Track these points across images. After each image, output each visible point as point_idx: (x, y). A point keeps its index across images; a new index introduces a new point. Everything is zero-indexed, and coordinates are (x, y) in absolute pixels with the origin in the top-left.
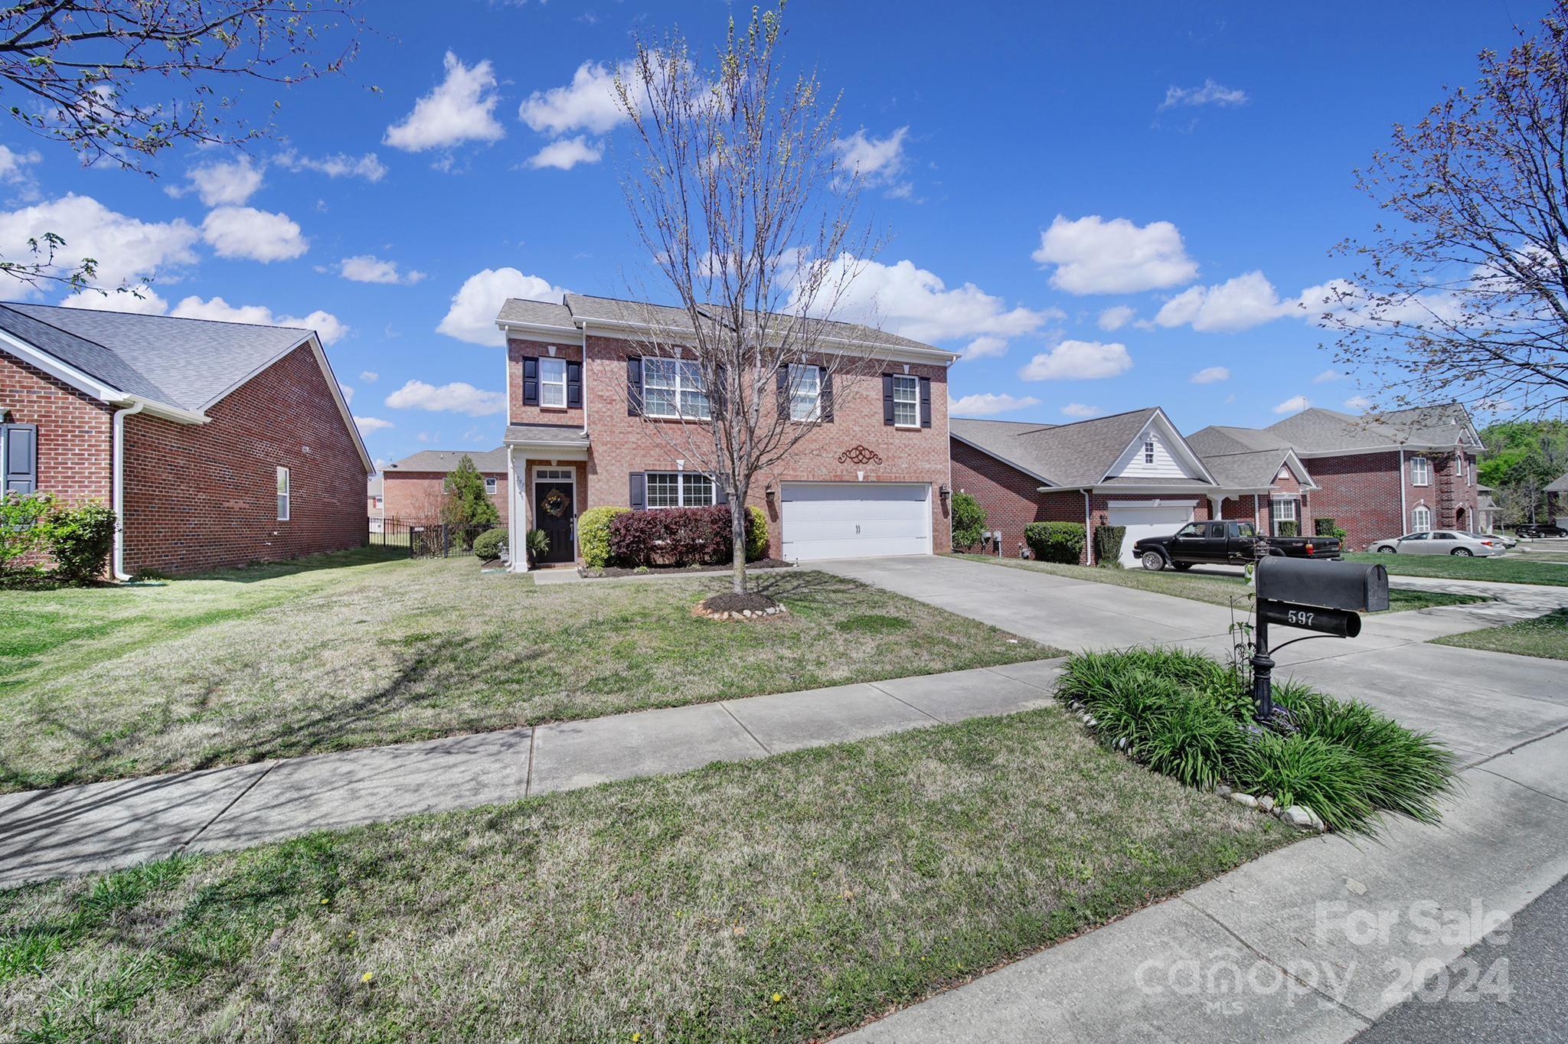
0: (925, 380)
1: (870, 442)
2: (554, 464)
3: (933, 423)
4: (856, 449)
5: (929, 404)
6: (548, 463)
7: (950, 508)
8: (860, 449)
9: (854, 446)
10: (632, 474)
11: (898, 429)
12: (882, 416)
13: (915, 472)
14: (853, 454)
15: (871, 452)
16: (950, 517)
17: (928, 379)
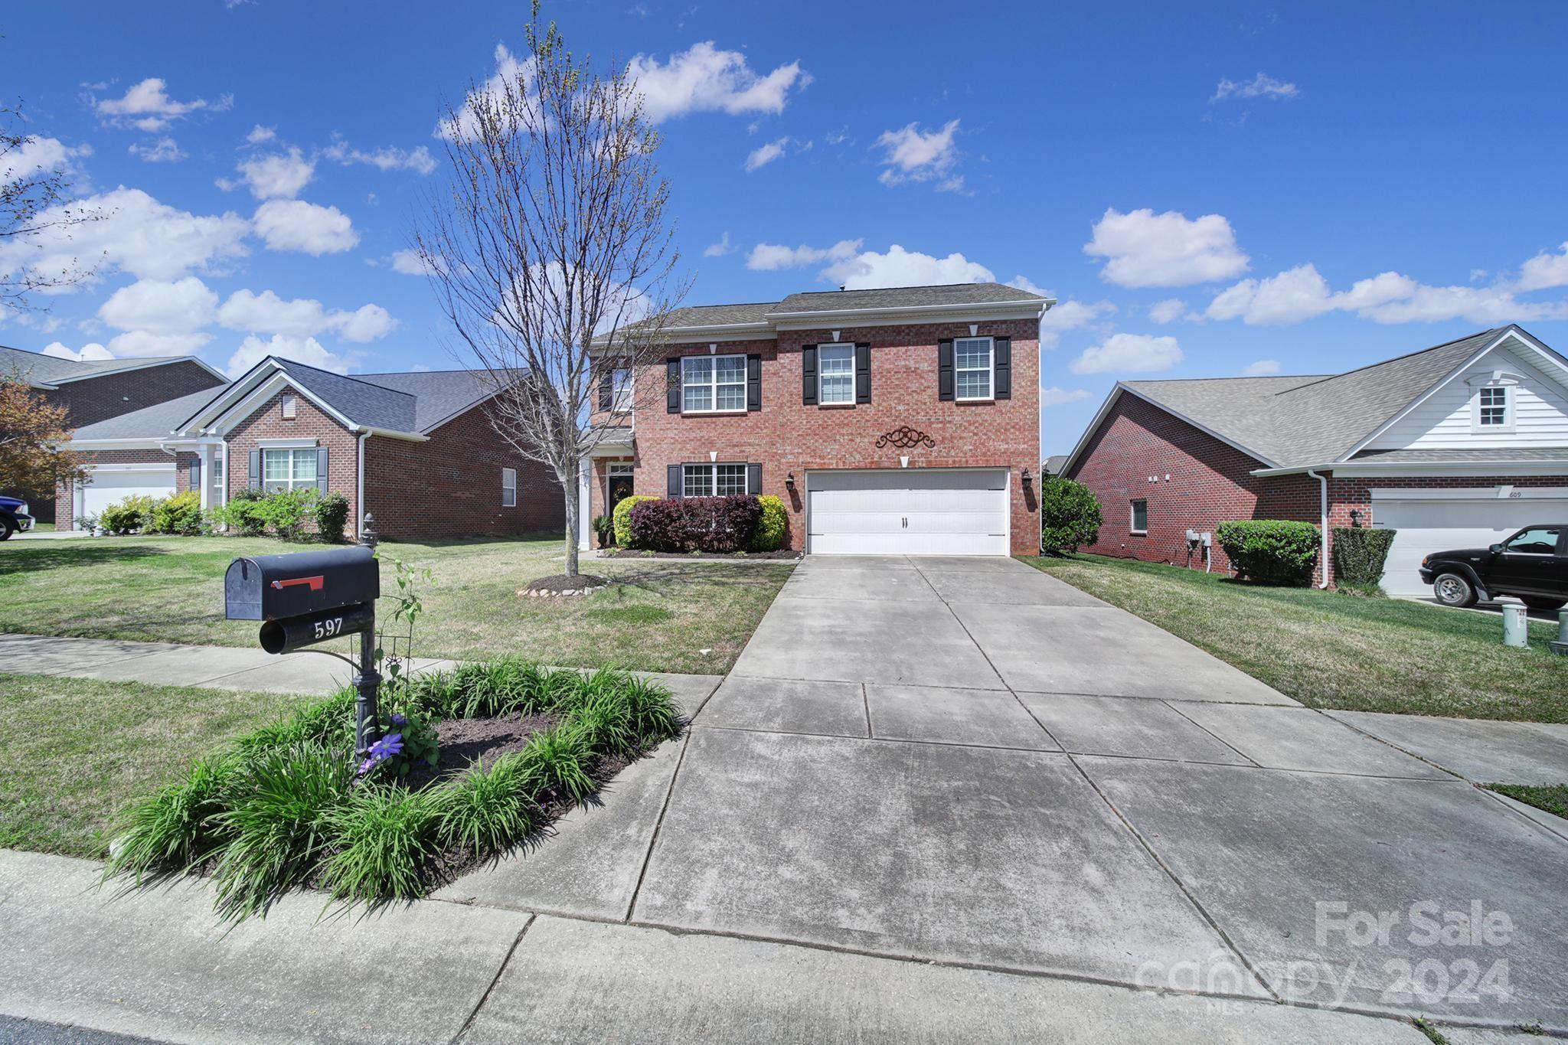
0: (1003, 341)
1: (919, 421)
2: (621, 459)
3: (1014, 393)
4: (900, 431)
5: (1009, 370)
6: (616, 459)
7: (1039, 498)
8: (904, 432)
9: (897, 428)
10: (669, 467)
11: (958, 404)
12: (936, 390)
13: (984, 454)
14: (895, 437)
15: (919, 434)
16: (1039, 510)
17: (1007, 338)
